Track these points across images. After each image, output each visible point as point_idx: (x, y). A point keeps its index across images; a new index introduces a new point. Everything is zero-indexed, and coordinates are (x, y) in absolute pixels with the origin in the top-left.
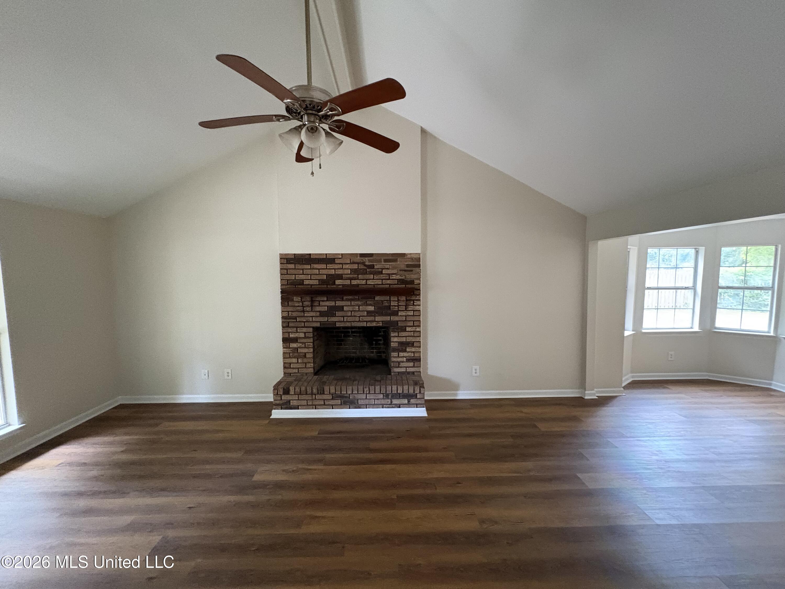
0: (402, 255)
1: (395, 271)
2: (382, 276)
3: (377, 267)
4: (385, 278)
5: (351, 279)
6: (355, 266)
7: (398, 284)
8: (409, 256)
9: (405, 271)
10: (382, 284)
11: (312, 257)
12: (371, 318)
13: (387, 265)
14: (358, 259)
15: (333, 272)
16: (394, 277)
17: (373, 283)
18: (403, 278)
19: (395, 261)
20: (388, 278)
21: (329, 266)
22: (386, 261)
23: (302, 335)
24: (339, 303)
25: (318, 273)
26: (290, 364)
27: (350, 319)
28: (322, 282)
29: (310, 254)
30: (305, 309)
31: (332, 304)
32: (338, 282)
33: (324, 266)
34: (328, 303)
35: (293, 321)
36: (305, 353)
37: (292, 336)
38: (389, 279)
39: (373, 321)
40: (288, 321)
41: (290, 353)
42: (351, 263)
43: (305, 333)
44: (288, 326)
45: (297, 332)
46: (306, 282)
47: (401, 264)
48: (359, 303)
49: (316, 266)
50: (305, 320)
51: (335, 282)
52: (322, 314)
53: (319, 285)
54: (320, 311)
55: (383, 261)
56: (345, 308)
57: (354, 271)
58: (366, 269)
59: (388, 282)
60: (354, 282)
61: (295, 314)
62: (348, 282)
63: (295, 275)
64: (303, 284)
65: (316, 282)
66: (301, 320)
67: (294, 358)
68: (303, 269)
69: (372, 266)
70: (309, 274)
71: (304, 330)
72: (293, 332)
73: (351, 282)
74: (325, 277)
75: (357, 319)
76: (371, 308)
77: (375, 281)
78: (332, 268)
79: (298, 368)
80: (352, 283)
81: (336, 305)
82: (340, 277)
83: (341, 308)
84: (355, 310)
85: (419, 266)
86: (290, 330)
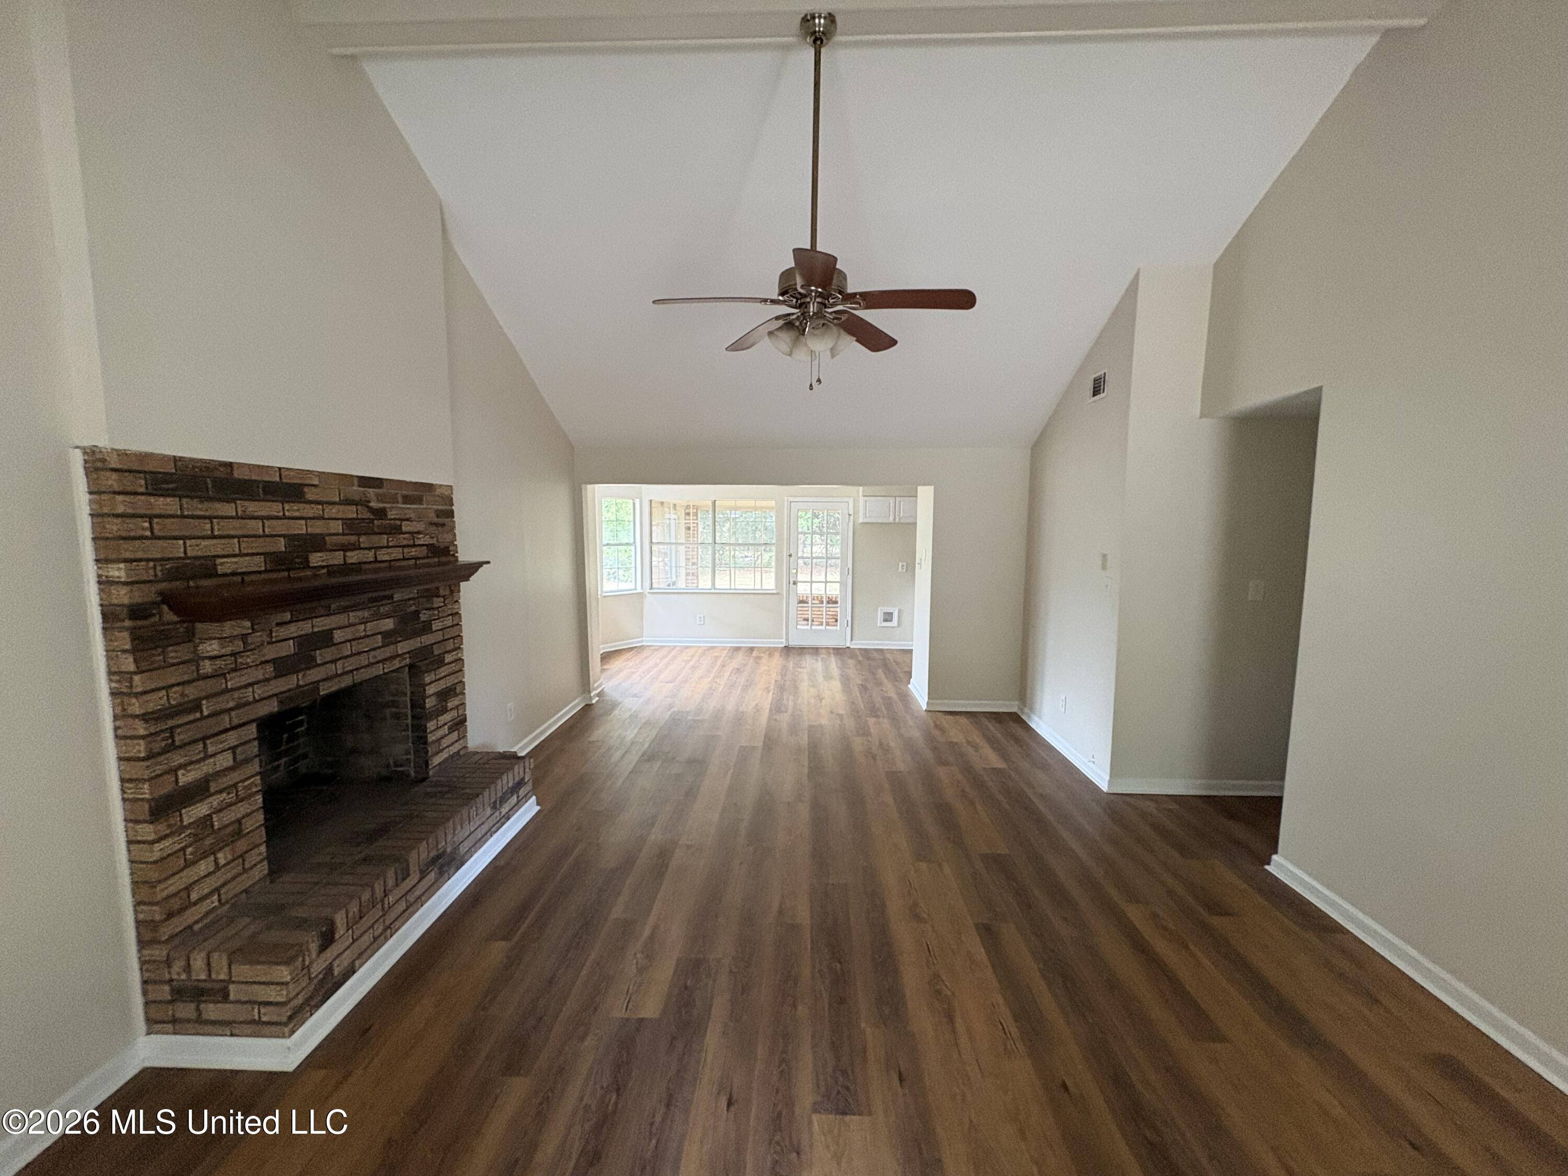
0: (429, 487)
1: (420, 527)
2: (403, 539)
3: (391, 514)
4: (405, 542)
5: (345, 548)
6: (351, 512)
7: (428, 557)
8: (438, 491)
9: (436, 525)
10: (404, 559)
11: (236, 475)
12: (387, 652)
13: (409, 510)
14: (356, 491)
15: (300, 528)
16: (423, 540)
17: (386, 558)
18: (434, 541)
19: (419, 500)
20: (411, 542)
21: (293, 509)
22: (407, 499)
23: (225, 760)
24: (322, 624)
25: (261, 532)
26: (188, 889)
27: (350, 664)
28: (277, 561)
29: (230, 465)
30: (240, 660)
31: (305, 628)
32: (316, 559)
33: (274, 508)
34: (294, 630)
35: (191, 717)
36: (239, 821)
37: (185, 778)
38: (414, 546)
39: (392, 658)
40: (171, 723)
41: (183, 849)
42: (341, 503)
43: (233, 749)
44: (172, 748)
45: (207, 757)
46: (226, 566)
47: (429, 508)
48: (366, 614)
49: (253, 507)
50: (231, 704)
51: (308, 562)
52: (282, 667)
53: (266, 571)
54: (273, 661)
55: (400, 499)
56: (338, 636)
57: (350, 525)
58: (372, 521)
59: (414, 552)
60: (354, 557)
61: (192, 692)
62: (337, 558)
63: (184, 538)
64: (217, 575)
65: (258, 564)
66: (218, 708)
67: (204, 856)
68: (210, 518)
69: (381, 513)
70: (233, 537)
71: (232, 738)
72: (191, 763)
73: (345, 556)
74: (281, 545)
75: (363, 660)
76: (388, 624)
77: (390, 550)
78: (297, 514)
79: (217, 890)
80: (349, 561)
81: (316, 630)
82: (316, 543)
83: (326, 639)
84: (358, 635)
85: (450, 514)
86: (178, 759)
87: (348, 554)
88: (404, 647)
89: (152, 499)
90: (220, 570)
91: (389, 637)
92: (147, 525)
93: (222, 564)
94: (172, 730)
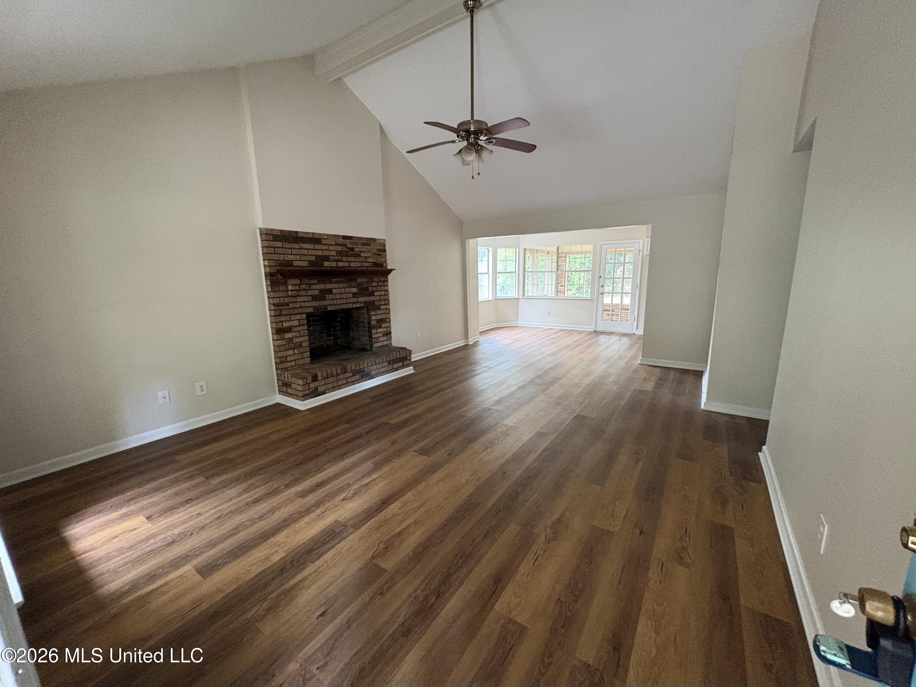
0: (374, 240)
1: (369, 255)
2: (361, 259)
3: (356, 250)
4: (363, 261)
5: (337, 261)
6: (339, 248)
7: (372, 267)
8: (378, 241)
9: (377, 254)
10: (362, 267)
11: (299, 235)
12: (355, 300)
13: (364, 248)
14: (341, 241)
15: (320, 253)
16: (370, 260)
17: (354, 266)
18: (376, 261)
19: (369, 245)
20: (365, 260)
21: (317, 247)
22: (363, 244)
23: (296, 323)
24: (328, 286)
25: (307, 254)
26: (287, 357)
27: (339, 302)
28: (311, 263)
29: (297, 232)
30: (299, 293)
31: (322, 286)
32: (326, 264)
33: (311, 246)
34: (319, 287)
35: (286, 308)
36: (301, 342)
37: (286, 325)
38: (366, 262)
39: (357, 303)
40: (281, 308)
41: (285, 345)
42: (335, 245)
43: (299, 320)
44: (280, 315)
45: (291, 321)
46: (296, 264)
47: (374, 248)
48: (346, 285)
49: (304, 246)
50: (298, 306)
51: (323, 264)
52: (315, 298)
53: (309, 266)
54: (311, 295)
55: (360, 244)
56: (334, 291)
57: (339, 253)
58: (348, 252)
59: (366, 264)
60: (340, 264)
61: (286, 300)
62: (334, 264)
63: (284, 254)
64: (293, 266)
65: (305, 264)
66: (294, 306)
67: (291, 349)
68: (291, 249)
69: (352, 249)
70: (298, 255)
71: (298, 317)
72: (286, 321)
73: (337, 264)
74: (313, 258)
75: (344, 301)
76: (355, 290)
77: (356, 263)
78: (319, 248)
79: (295, 360)
80: (338, 265)
81: (326, 288)
82: (327, 258)
83: (330, 291)
84: (342, 292)
85: (385, 251)
86: (283, 319)
87: (338, 263)
88: (361, 299)
89: (274, 242)
90: (294, 265)
91: (355, 295)
92: (273, 250)
93: (295, 263)
94: (281, 310)
